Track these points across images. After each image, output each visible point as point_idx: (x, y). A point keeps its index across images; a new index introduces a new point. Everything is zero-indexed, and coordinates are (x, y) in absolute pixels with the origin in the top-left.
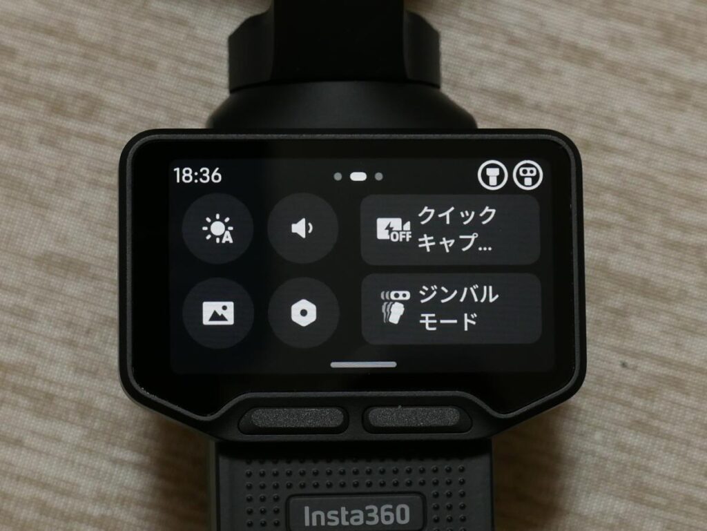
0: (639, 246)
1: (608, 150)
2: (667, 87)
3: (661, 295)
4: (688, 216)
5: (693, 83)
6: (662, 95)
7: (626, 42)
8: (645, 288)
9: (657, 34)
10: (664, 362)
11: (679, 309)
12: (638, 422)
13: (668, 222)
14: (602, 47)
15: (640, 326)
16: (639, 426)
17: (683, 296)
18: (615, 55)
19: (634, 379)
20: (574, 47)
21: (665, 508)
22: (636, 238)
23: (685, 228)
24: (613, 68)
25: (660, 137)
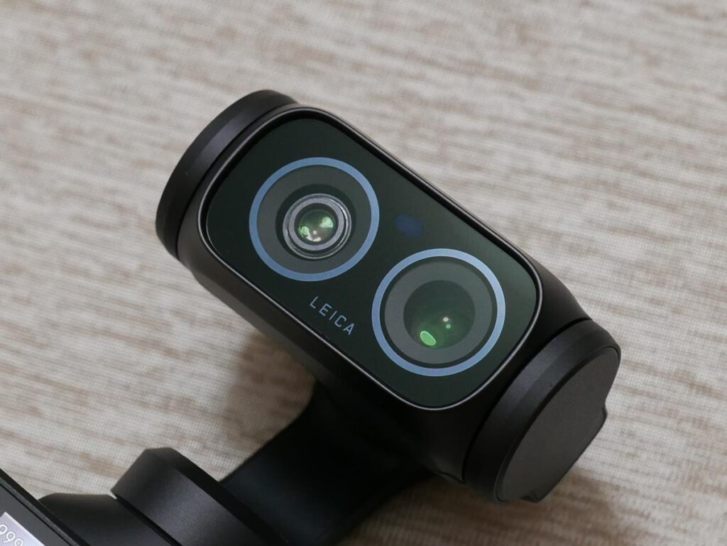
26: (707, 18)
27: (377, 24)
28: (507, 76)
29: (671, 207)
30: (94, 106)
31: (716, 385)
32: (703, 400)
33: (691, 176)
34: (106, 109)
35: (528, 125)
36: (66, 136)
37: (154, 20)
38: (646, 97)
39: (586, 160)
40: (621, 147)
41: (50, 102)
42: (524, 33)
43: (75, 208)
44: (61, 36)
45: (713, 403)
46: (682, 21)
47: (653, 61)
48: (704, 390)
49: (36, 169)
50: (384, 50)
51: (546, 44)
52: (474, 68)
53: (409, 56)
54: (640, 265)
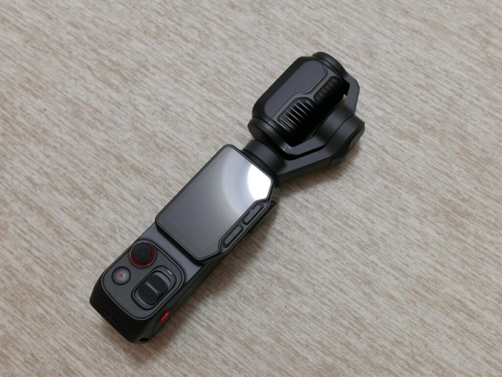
0: (299, 279)
1: (300, 253)
2: (320, 243)
3: (301, 293)
4: (314, 276)
5: (326, 244)
6: (318, 244)
7: (314, 229)
8: (297, 290)
9: (322, 229)
10: (296, 309)
11: (304, 298)
12: (284, 322)
13: (309, 276)
14: (307, 228)
15: (293, 298)
16: (284, 323)
17: (306, 295)
18: (309, 230)
19: (287, 311)
20: (301, 226)
21: (284, 346)
22: (299, 277)
23: (312, 278)
24: (308, 234)
25: (314, 254)
26: (416, 65)
27: (337, 42)
28: (364, 64)
29: (393, 106)
30: (266, 41)
31: (389, 152)
32: (385, 154)
33: (400, 101)
34: (268, 42)
35: (365, 77)
36: (257, 46)
37: (286, 25)
38: (395, 79)
39: (376, 89)
40: (386, 89)
41: (256, 37)
42: (371, 55)
43: (254, 63)
44: (263, 22)
45: (388, 155)
46: (410, 64)
47: (400, 71)
48: (387, 152)
49: (248, 51)
50: (337, 49)
51: (376, 59)
52: (357, 60)
53: (343, 52)
54: (382, 118)
